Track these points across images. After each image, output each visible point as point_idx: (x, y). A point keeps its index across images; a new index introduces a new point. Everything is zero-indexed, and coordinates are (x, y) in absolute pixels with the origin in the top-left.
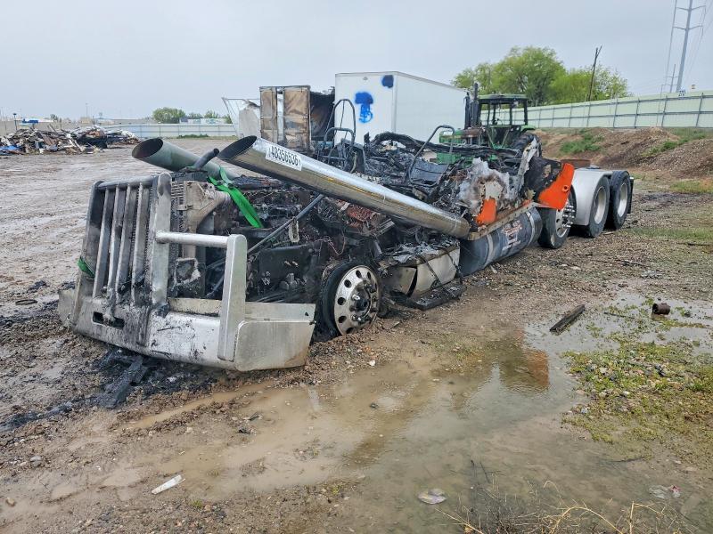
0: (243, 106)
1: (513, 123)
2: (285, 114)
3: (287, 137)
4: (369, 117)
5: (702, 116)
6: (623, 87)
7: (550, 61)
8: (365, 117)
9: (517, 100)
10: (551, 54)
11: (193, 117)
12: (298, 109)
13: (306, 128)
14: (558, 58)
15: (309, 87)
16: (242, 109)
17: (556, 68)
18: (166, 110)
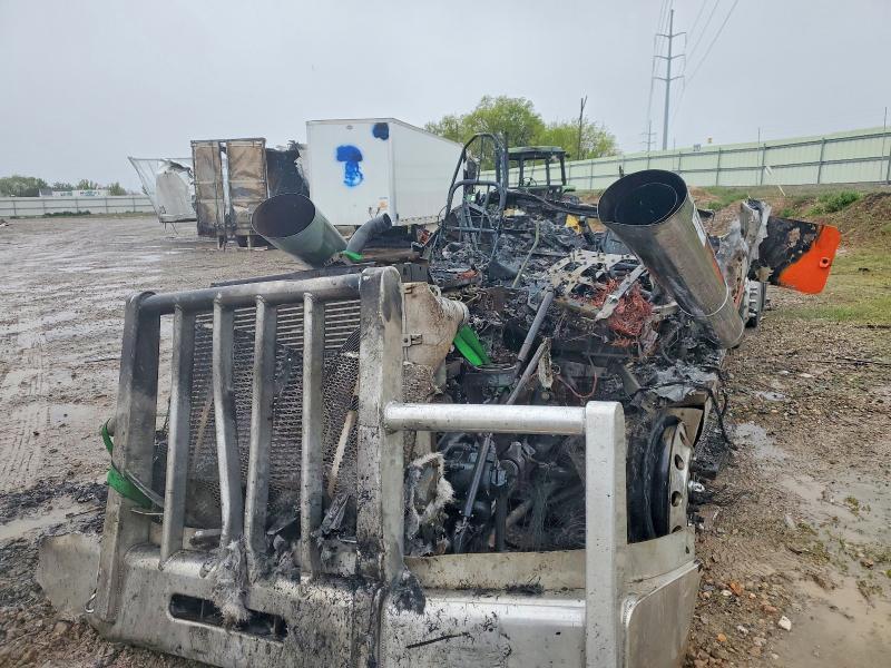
0: (162, 169)
1: (552, 184)
2: (230, 177)
3: (235, 208)
4: (357, 180)
5: (722, 174)
6: (611, 144)
7: (527, 113)
8: (353, 179)
9: (555, 153)
10: (527, 106)
11: (59, 188)
12: (250, 170)
13: (263, 195)
14: (535, 111)
15: (264, 140)
16: (161, 172)
17: (534, 124)
18: (16, 179)
